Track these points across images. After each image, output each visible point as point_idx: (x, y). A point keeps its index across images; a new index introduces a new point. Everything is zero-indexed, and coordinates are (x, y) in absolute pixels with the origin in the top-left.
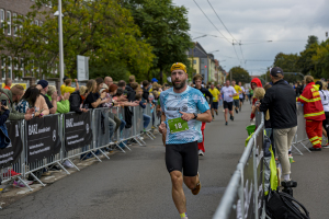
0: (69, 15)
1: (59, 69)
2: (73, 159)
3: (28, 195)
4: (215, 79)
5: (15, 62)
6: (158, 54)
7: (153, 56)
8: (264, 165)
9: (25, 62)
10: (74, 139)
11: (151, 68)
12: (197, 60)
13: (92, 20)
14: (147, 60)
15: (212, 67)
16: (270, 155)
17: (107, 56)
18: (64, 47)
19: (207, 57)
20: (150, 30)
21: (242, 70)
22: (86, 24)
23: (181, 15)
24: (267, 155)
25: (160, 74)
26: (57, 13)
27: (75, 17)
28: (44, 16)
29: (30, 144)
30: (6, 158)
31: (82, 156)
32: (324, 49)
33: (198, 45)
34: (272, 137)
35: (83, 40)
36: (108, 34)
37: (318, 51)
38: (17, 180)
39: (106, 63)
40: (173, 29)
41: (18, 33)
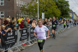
0: (40, 3)
1: (37, 16)
3: (30, 46)
4: (75, 19)
5: (27, 14)
6: (62, 13)
7: (60, 13)
9: (29, 14)
11: (60, 16)
12: (71, 14)
13: (45, 4)
15: (75, 16)
17: (49, 13)
18: (39, 11)
19: (73, 13)
20: (60, 6)
23: (67, 3)
25: (62, 17)
26: (37, 2)
28: (34, 3)
29: (31, 34)
33: (71, 10)
35: (43, 9)
38: (28, 42)
39: (49, 14)
40: (65, 6)
41: (28, 7)
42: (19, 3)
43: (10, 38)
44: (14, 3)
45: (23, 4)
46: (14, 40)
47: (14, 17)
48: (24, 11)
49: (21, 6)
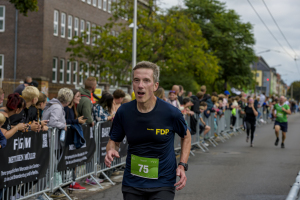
0: (143, 27)
3: (98, 192)
4: (276, 92)
5: (92, 69)
6: (225, 66)
7: (218, 67)
9: (101, 69)
11: (216, 80)
12: (260, 73)
13: (163, 32)
14: (213, 71)
15: (274, 81)
17: (176, 66)
19: (268, 70)
20: (217, 43)
22: (158, 36)
23: (246, 31)
25: (225, 85)
26: (132, 25)
27: (148, 29)
28: (120, 28)
29: (103, 145)
30: (81, 157)
33: (262, 59)
35: (154, 51)
36: (178, 46)
38: (89, 177)
39: (175, 72)
40: (239, 43)
41: (95, 42)
42: (63, 25)
43: (19, 158)
44: (42, 23)
45: (76, 29)
46: (37, 166)
47: (42, 78)
48: (80, 56)
49: (70, 38)
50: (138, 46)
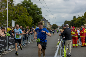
0: (10, 9)
1: (7, 24)
2: (10, 48)
6: (34, 20)
7: (32, 21)
8: (62, 50)
10: (11, 43)
11: (32, 24)
12: (44, 22)
13: (16, 11)
14: (31, 22)
15: (48, 24)
16: (64, 47)
17: (20, 21)
18: (8, 18)
20: (31, 14)
21: (56, 25)
22: (14, 12)
23: (40, 10)
24: (63, 47)
25: (34, 26)
26: (6, 9)
28: (3, 10)
31: (13, 47)
32: (78, 20)
33: (44, 18)
34: (64, 43)
35: (13, 16)
36: (20, 15)
37: (76, 20)
39: (20, 22)
40: (38, 14)
50: (8, 15)
